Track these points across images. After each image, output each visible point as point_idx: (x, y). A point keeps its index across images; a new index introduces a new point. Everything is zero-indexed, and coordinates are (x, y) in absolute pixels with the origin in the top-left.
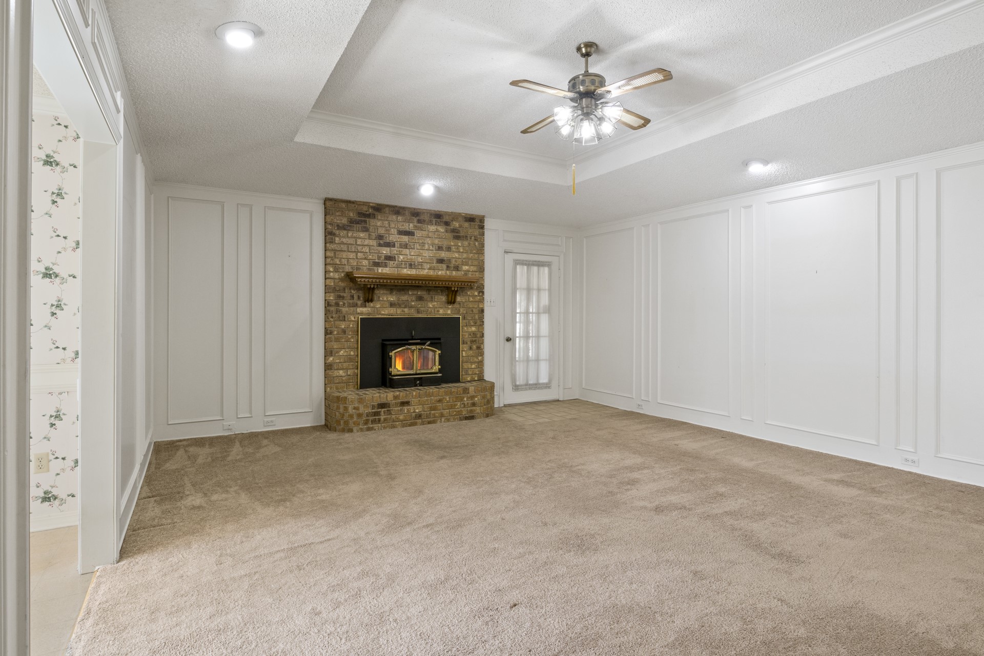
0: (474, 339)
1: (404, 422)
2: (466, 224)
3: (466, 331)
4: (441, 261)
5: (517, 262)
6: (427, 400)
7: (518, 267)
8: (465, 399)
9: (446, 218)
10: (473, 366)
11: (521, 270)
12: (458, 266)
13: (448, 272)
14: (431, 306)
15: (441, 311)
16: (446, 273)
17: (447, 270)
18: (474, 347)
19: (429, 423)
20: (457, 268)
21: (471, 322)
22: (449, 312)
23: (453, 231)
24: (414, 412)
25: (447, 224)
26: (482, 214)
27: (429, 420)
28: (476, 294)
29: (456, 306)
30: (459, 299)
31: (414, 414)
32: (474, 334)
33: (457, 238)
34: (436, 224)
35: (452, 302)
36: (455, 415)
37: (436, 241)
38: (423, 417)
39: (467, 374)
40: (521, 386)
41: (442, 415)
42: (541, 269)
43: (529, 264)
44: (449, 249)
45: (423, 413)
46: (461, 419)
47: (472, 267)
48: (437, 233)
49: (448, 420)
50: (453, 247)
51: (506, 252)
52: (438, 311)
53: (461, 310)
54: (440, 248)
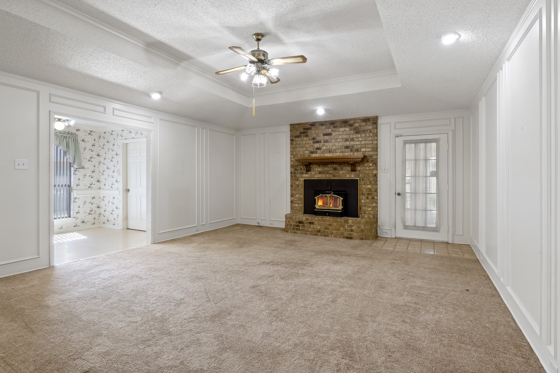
0: (370, 193)
1: (311, 233)
2: (364, 124)
3: (363, 187)
4: (347, 147)
5: (406, 142)
6: (323, 223)
7: (407, 145)
8: (346, 226)
9: (351, 122)
10: (369, 209)
11: (410, 147)
12: (358, 149)
13: (351, 153)
14: (341, 173)
15: (348, 176)
16: (350, 154)
17: (351, 152)
18: (370, 197)
19: (325, 236)
20: (357, 150)
21: (368, 182)
22: (353, 176)
23: (355, 129)
24: (316, 228)
25: (351, 125)
26: (375, 115)
27: (325, 234)
28: (371, 165)
29: (357, 172)
30: (359, 168)
31: (316, 229)
32: (370, 189)
33: (358, 132)
34: (344, 127)
35: (353, 170)
36: (340, 234)
37: (344, 137)
38: (321, 232)
39: (365, 213)
40: (409, 226)
41: (332, 233)
42: (429, 145)
43: (416, 142)
44: (352, 140)
45: (321, 230)
46: (344, 238)
47: (368, 149)
48: (345, 132)
49: (336, 237)
50: (355, 138)
51: (397, 136)
52: (346, 176)
53: (361, 175)
54: (347, 140)
